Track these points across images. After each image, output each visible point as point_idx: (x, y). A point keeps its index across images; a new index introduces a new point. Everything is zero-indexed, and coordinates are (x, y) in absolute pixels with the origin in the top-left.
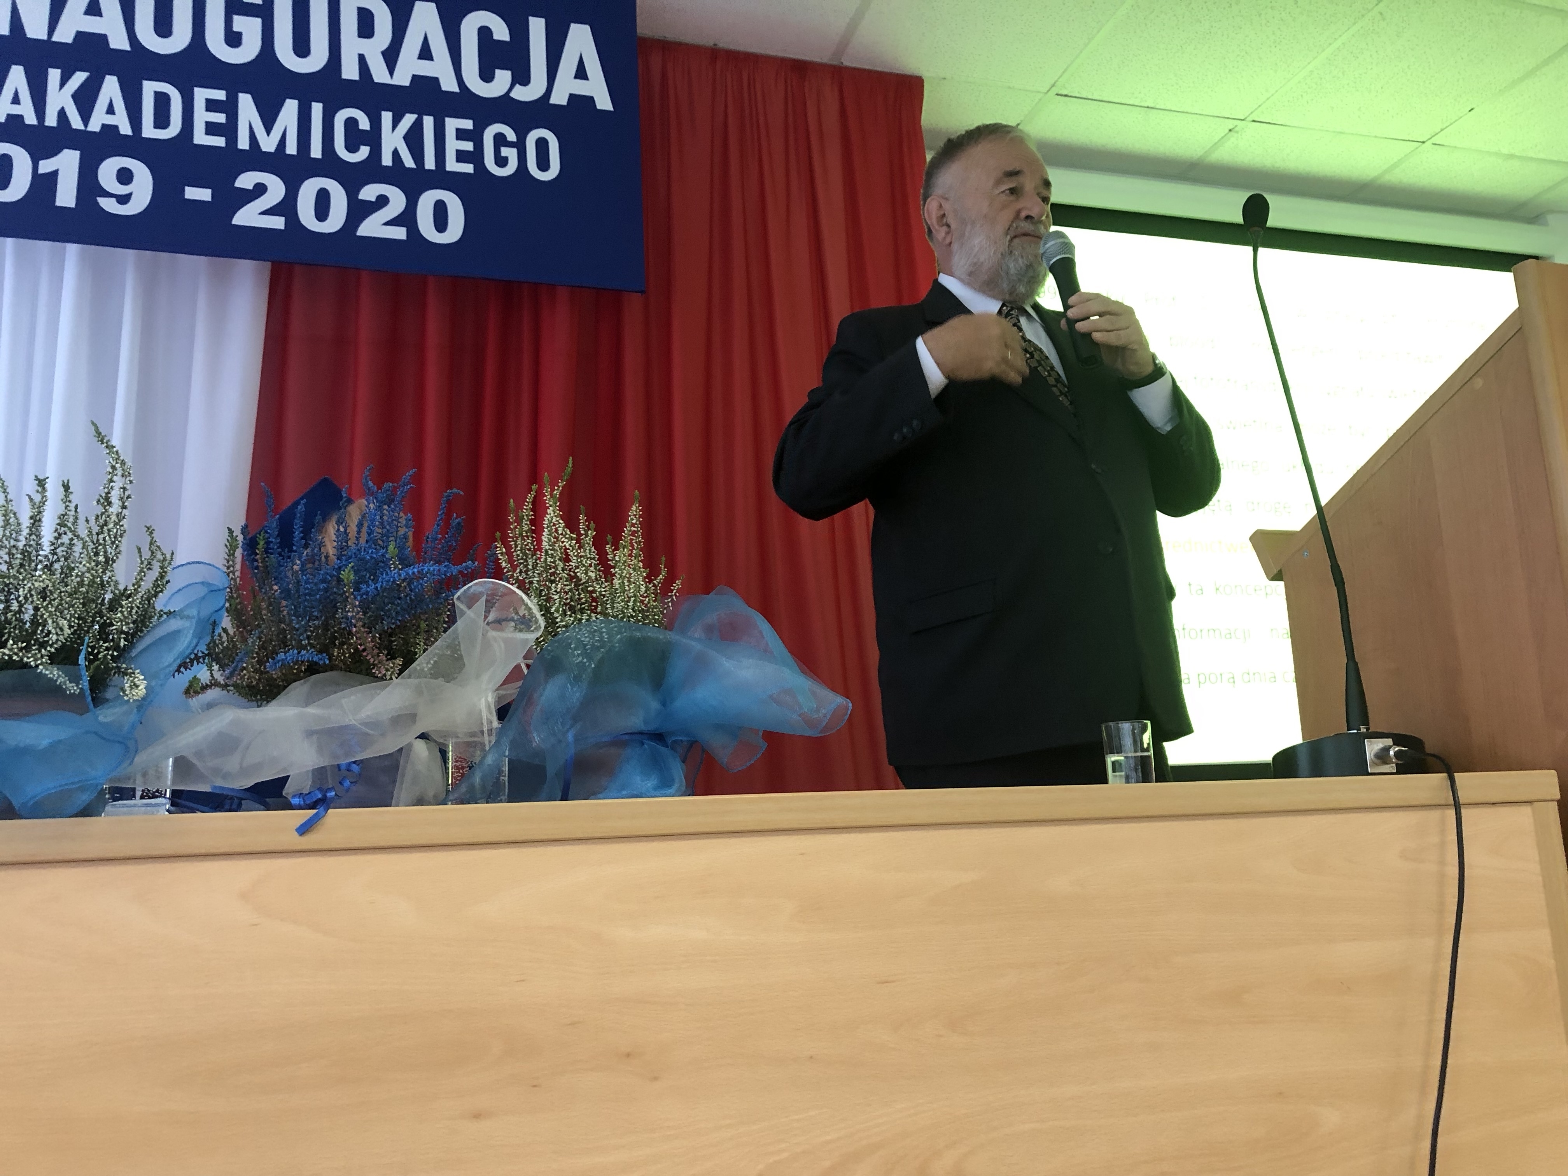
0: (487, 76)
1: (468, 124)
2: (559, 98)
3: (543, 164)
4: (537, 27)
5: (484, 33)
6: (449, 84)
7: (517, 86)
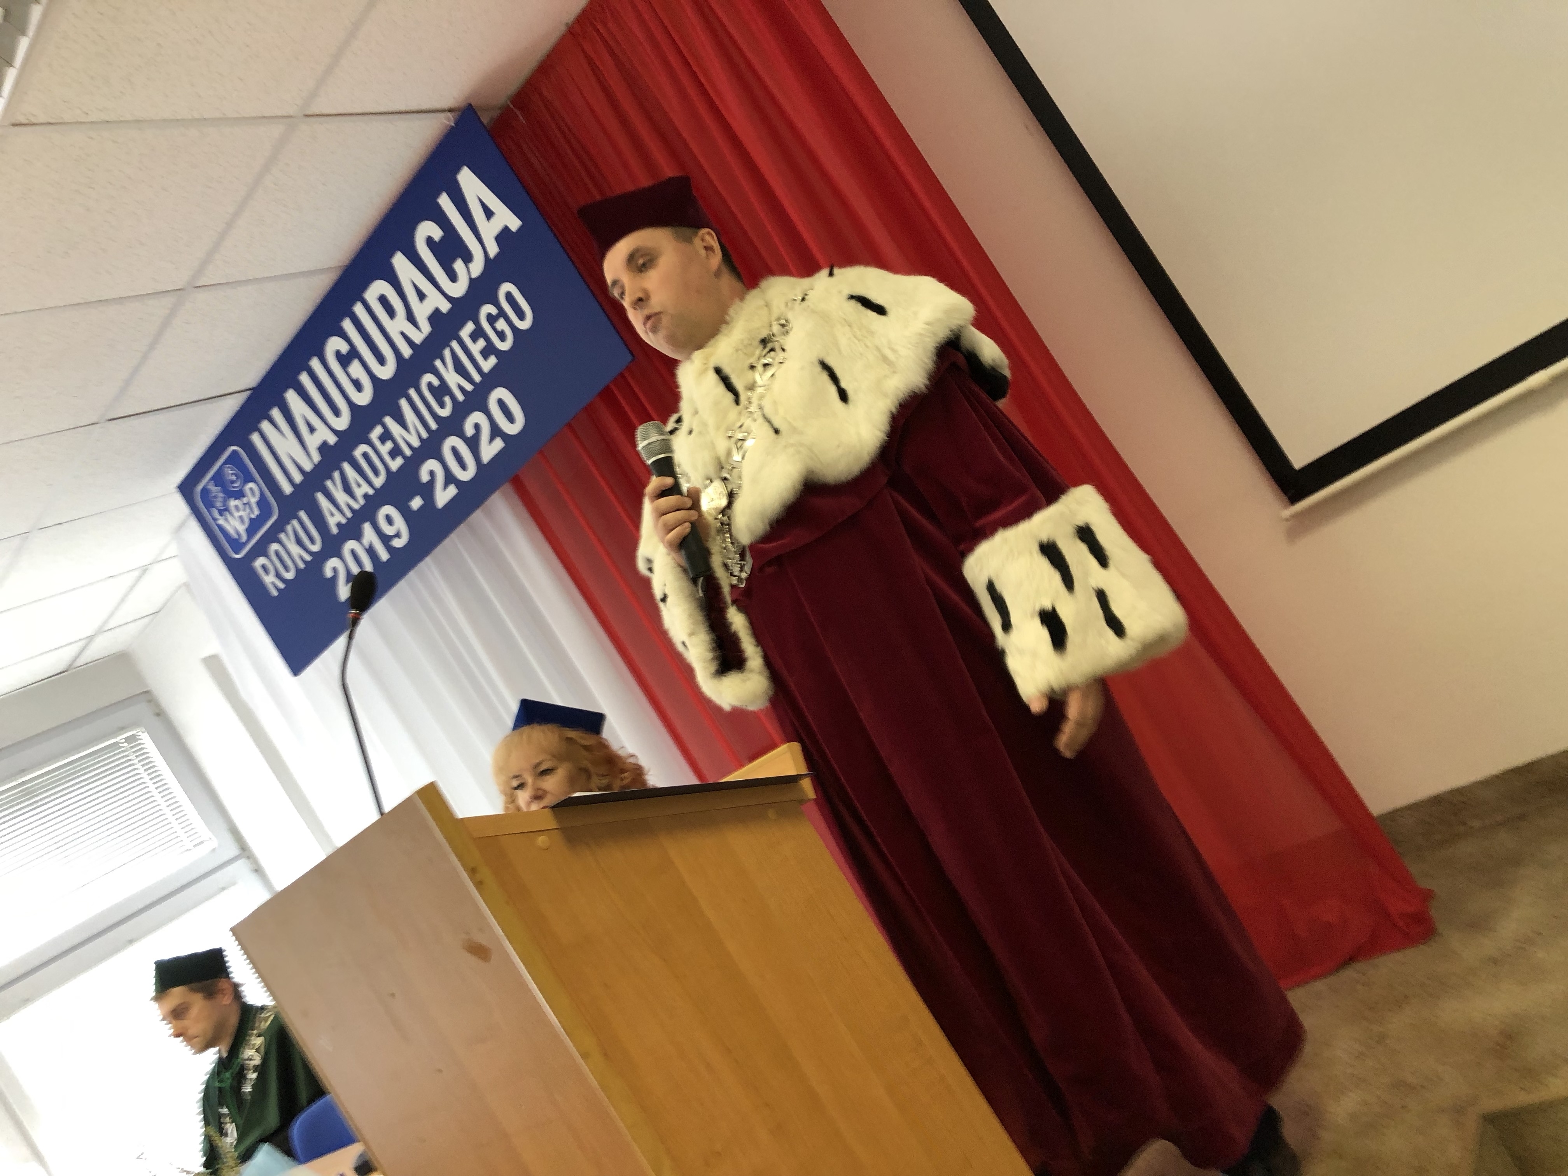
0: (453, 277)
1: (470, 327)
2: (493, 250)
3: (521, 316)
4: (445, 202)
5: (430, 241)
6: (445, 306)
7: (470, 265)
